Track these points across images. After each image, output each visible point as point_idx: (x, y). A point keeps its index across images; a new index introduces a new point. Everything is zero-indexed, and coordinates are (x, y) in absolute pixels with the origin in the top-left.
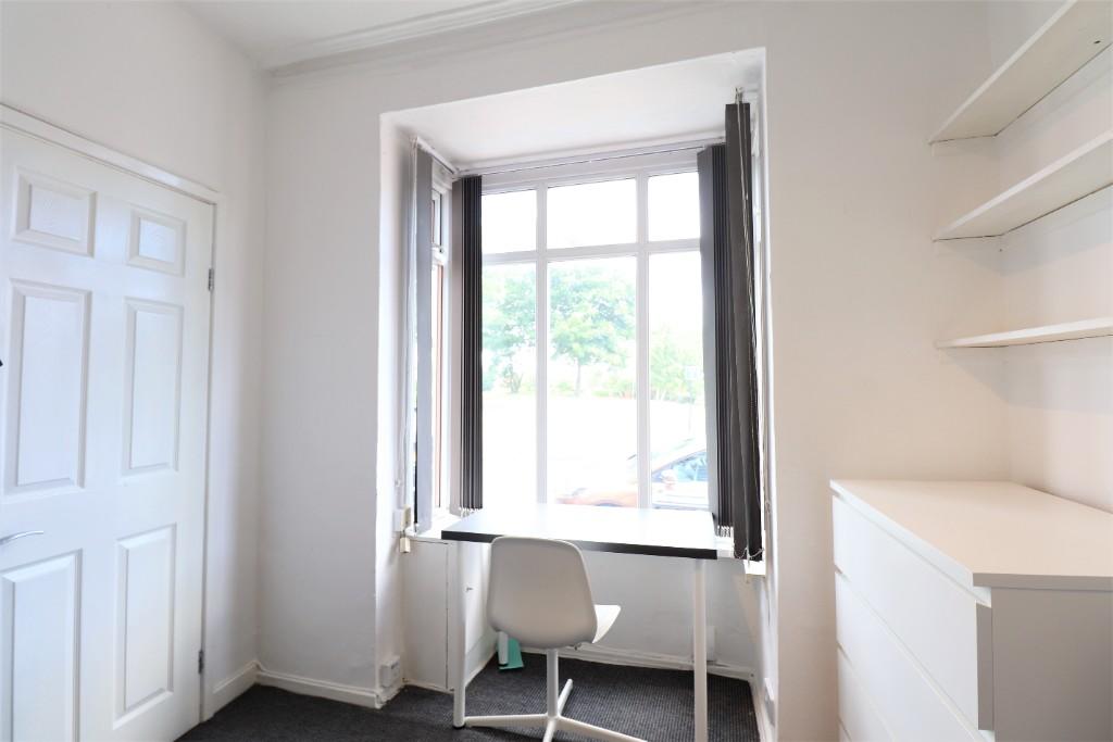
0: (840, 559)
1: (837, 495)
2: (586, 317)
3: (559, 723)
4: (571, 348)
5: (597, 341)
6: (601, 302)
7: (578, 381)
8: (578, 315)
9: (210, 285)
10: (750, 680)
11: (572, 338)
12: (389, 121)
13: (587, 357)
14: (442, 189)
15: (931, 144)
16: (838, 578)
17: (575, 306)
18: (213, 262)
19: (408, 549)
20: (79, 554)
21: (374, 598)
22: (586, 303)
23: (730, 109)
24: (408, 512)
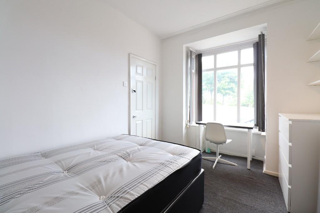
0: (280, 129)
1: (280, 116)
2: (226, 82)
3: (219, 159)
4: (221, 91)
5: (229, 89)
6: (231, 77)
7: (223, 102)
8: (223, 82)
9: (155, 79)
10: (264, 161)
11: (221, 88)
12: (184, 46)
13: (226, 94)
14: (194, 57)
15: (307, 41)
16: (279, 132)
17: (222, 79)
18: (156, 75)
19: (188, 127)
20: (142, 120)
21: (183, 135)
22: (226, 78)
23: (260, 36)
24: (188, 120)
